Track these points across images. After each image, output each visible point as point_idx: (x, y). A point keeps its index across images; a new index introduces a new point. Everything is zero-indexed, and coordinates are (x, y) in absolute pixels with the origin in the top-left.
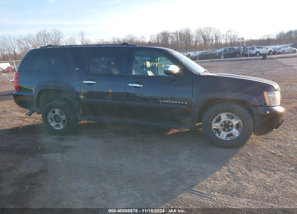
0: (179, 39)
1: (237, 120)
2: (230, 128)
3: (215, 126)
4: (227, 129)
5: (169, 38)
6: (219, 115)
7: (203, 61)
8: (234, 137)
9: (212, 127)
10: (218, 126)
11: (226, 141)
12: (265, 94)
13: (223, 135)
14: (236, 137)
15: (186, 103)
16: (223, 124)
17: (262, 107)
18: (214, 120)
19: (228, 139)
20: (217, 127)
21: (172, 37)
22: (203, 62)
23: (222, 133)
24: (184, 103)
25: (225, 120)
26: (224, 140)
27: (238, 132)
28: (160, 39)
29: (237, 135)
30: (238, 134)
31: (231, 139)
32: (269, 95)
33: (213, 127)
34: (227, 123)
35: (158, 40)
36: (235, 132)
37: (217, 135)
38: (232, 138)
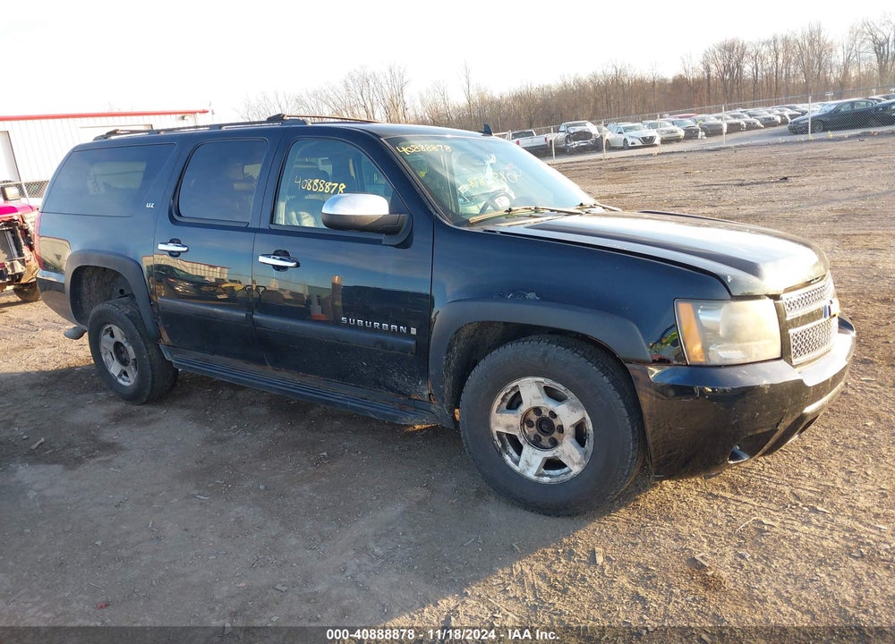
0: (780, 61)
1: (574, 408)
2: (556, 435)
3: (503, 422)
4: (545, 441)
5: (745, 59)
6: (514, 384)
7: (830, 134)
8: (566, 473)
9: (492, 425)
10: (511, 426)
11: (536, 484)
12: (684, 310)
13: (530, 463)
14: (572, 473)
15: (414, 331)
16: (534, 418)
17: (667, 368)
18: (498, 401)
19: (546, 479)
20: (508, 427)
21: (757, 57)
22: (829, 140)
23: (527, 450)
24: (409, 330)
25: (536, 404)
26: (529, 480)
27: (579, 456)
28: (713, 66)
29: (576, 469)
30: (579, 463)
31: (555, 480)
32: (701, 317)
33: (495, 429)
34: (548, 415)
35: (708, 69)
36: (573, 456)
37: (507, 457)
38: (560, 479)
